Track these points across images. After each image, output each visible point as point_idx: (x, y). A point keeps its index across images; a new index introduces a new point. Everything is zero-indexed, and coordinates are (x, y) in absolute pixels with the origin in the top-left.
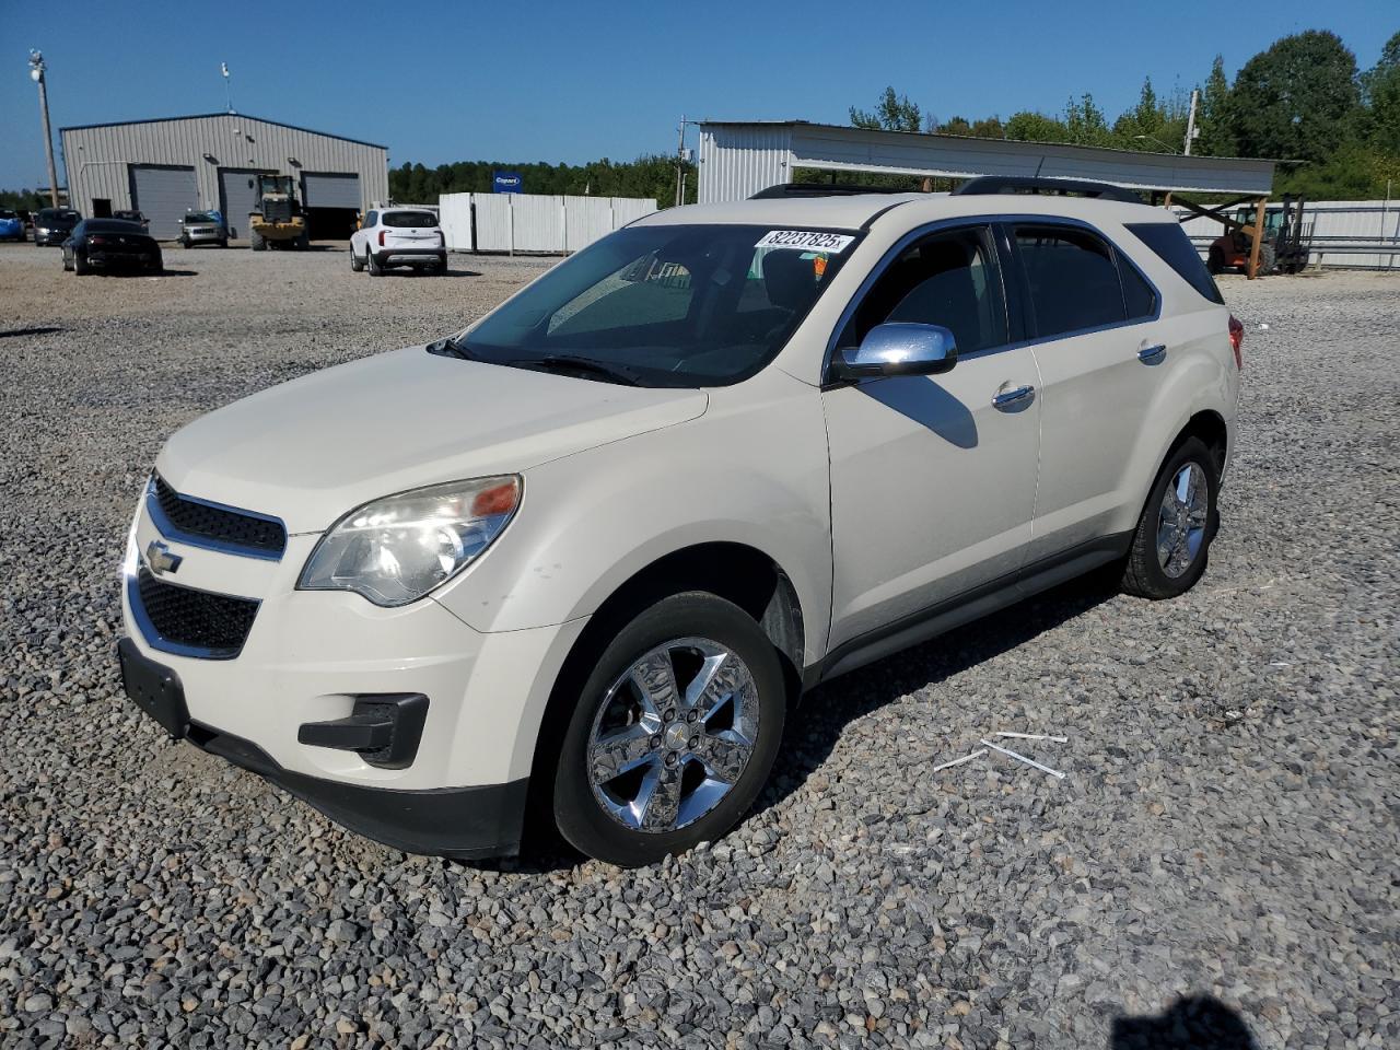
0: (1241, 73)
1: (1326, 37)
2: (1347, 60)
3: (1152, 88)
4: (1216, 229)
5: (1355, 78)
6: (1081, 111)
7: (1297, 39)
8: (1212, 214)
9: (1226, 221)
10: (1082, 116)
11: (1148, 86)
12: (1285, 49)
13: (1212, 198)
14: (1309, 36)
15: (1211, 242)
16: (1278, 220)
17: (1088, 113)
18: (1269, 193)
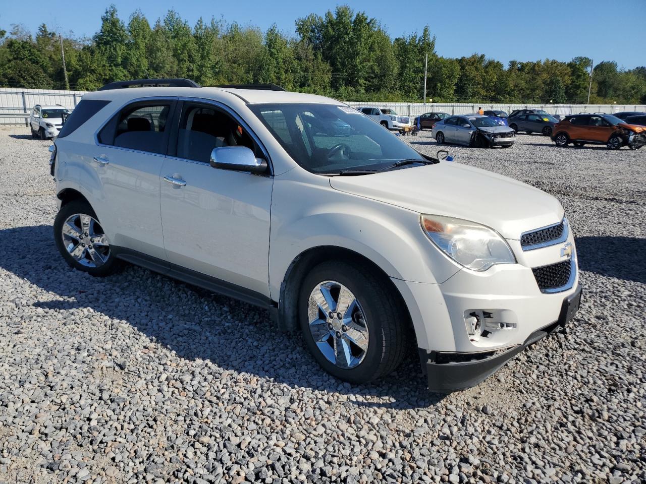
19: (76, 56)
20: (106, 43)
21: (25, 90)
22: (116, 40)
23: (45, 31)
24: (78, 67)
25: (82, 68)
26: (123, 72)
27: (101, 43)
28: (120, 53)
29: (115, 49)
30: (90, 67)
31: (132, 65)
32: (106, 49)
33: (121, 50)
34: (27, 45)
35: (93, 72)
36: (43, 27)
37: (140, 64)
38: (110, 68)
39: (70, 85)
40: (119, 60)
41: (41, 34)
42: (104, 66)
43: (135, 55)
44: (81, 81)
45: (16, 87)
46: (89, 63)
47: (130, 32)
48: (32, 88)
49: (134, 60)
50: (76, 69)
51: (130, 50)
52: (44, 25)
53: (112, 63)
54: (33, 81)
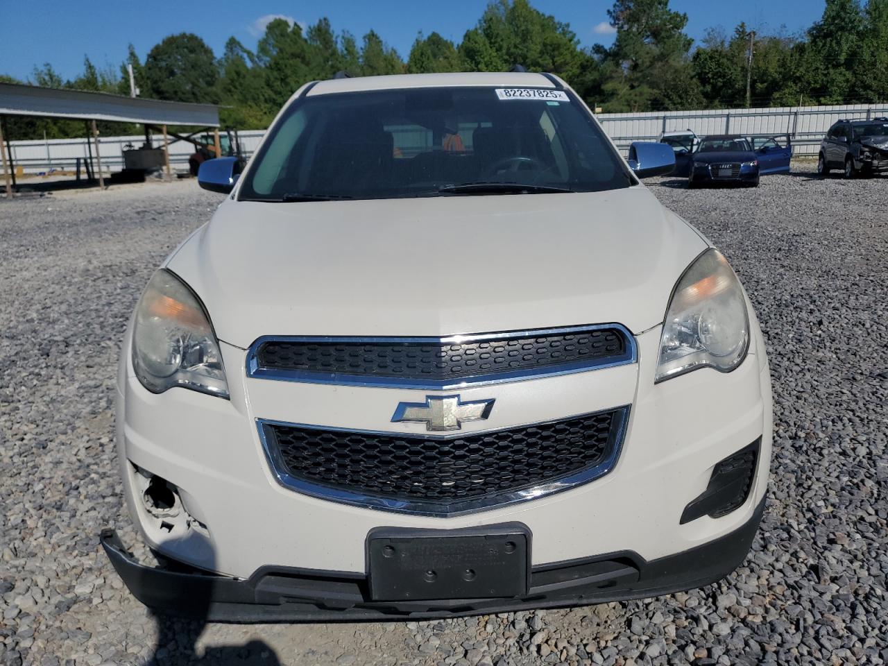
0: (149, 56)
1: (193, 38)
2: (208, 52)
3: (90, 61)
4: (190, 149)
5: (214, 62)
6: (46, 74)
7: (177, 38)
8: (187, 139)
9: (194, 142)
10: (47, 78)
11: (87, 60)
12: (171, 42)
13: (184, 129)
14: (183, 36)
15: (188, 157)
16: (226, 142)
17: (51, 77)
18: (218, 125)
19: (779, 61)
20: (826, 36)
21: (668, 114)
22: (842, 29)
23: (743, 32)
24: (776, 75)
25: (781, 76)
26: (845, 75)
27: (818, 37)
28: (845, 48)
29: (838, 43)
30: (794, 73)
31: (861, 63)
32: (824, 45)
33: (847, 43)
34: (716, 55)
35: (797, 80)
36: (741, 27)
37: (876, 61)
38: (826, 72)
39: (752, 100)
40: (842, 58)
41: (737, 36)
42: (817, 69)
43: (869, 47)
44: (776, 95)
45: (658, 110)
46: (793, 67)
47: (868, 12)
48: (677, 109)
49: (867, 56)
50: (774, 79)
51: (863, 40)
52: (743, 23)
53: (830, 63)
54: (680, 101)
